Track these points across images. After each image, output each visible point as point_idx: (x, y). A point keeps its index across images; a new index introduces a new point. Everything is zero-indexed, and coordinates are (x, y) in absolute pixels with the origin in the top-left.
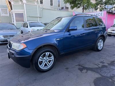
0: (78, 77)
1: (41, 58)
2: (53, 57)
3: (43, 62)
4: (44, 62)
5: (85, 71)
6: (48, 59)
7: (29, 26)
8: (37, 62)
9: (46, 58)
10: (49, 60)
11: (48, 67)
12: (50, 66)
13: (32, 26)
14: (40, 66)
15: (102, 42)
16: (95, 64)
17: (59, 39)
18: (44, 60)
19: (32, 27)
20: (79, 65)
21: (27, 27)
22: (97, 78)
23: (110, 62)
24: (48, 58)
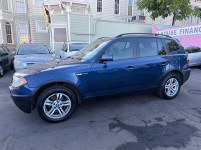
0: (98, 137)
1: (47, 100)
2: (69, 101)
3: (53, 107)
4: (55, 108)
5: (117, 129)
6: (61, 104)
7: (68, 50)
8: (41, 105)
9: (58, 102)
10: (63, 105)
11: (60, 116)
12: (63, 115)
13: (73, 50)
14: (47, 114)
15: (177, 83)
16: (143, 121)
17: (81, 74)
18: (54, 104)
19: (73, 52)
20: (115, 119)
21: (66, 51)
22: (127, 143)
23: (175, 120)
24: (61, 102)
